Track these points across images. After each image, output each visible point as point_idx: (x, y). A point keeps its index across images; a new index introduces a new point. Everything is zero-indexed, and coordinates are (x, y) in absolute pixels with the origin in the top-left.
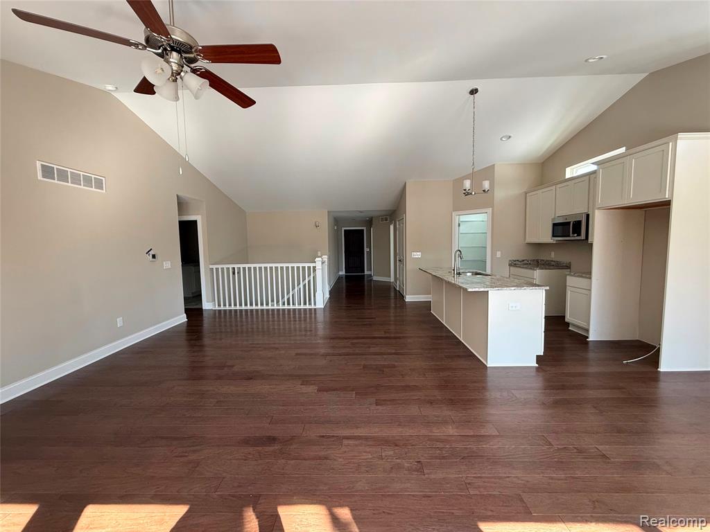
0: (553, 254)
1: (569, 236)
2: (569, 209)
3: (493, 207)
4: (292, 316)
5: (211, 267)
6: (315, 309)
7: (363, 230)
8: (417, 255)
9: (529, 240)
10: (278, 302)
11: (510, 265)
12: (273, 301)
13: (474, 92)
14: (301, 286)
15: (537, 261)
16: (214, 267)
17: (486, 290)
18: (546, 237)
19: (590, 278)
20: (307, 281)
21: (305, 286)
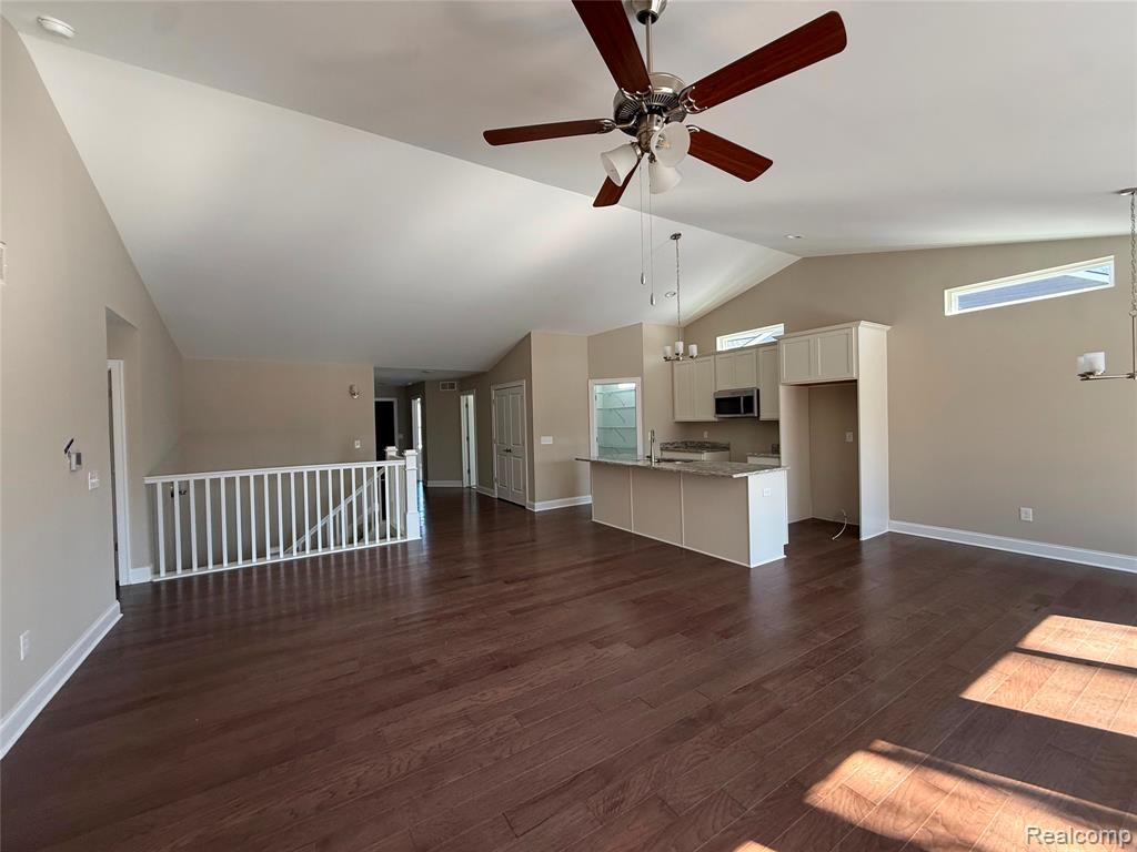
0: (706, 433)
1: (739, 413)
2: (734, 382)
3: (641, 375)
4: (400, 558)
5: (149, 481)
6: (405, 544)
7: (392, 403)
8: (547, 440)
9: (680, 418)
10: (288, 544)
11: (662, 450)
12: (275, 544)
13: (676, 237)
14: (343, 506)
15: (685, 443)
16: (159, 481)
17: (745, 475)
18: (707, 413)
19: (779, 458)
20: (354, 497)
21: (350, 505)
